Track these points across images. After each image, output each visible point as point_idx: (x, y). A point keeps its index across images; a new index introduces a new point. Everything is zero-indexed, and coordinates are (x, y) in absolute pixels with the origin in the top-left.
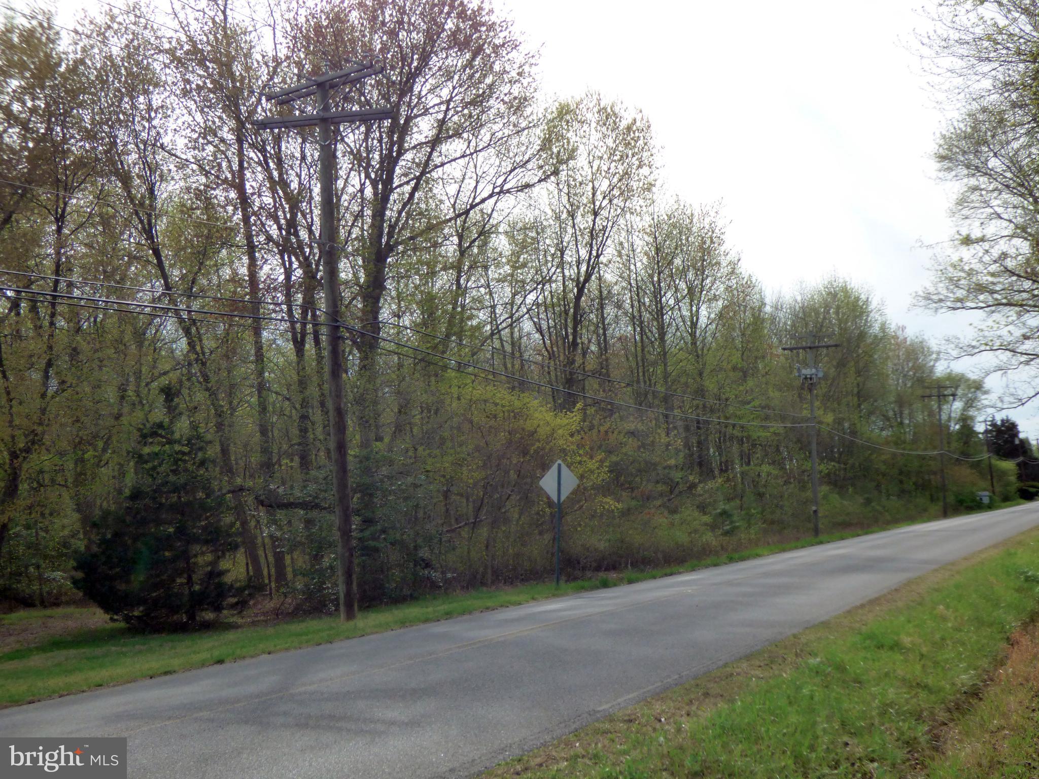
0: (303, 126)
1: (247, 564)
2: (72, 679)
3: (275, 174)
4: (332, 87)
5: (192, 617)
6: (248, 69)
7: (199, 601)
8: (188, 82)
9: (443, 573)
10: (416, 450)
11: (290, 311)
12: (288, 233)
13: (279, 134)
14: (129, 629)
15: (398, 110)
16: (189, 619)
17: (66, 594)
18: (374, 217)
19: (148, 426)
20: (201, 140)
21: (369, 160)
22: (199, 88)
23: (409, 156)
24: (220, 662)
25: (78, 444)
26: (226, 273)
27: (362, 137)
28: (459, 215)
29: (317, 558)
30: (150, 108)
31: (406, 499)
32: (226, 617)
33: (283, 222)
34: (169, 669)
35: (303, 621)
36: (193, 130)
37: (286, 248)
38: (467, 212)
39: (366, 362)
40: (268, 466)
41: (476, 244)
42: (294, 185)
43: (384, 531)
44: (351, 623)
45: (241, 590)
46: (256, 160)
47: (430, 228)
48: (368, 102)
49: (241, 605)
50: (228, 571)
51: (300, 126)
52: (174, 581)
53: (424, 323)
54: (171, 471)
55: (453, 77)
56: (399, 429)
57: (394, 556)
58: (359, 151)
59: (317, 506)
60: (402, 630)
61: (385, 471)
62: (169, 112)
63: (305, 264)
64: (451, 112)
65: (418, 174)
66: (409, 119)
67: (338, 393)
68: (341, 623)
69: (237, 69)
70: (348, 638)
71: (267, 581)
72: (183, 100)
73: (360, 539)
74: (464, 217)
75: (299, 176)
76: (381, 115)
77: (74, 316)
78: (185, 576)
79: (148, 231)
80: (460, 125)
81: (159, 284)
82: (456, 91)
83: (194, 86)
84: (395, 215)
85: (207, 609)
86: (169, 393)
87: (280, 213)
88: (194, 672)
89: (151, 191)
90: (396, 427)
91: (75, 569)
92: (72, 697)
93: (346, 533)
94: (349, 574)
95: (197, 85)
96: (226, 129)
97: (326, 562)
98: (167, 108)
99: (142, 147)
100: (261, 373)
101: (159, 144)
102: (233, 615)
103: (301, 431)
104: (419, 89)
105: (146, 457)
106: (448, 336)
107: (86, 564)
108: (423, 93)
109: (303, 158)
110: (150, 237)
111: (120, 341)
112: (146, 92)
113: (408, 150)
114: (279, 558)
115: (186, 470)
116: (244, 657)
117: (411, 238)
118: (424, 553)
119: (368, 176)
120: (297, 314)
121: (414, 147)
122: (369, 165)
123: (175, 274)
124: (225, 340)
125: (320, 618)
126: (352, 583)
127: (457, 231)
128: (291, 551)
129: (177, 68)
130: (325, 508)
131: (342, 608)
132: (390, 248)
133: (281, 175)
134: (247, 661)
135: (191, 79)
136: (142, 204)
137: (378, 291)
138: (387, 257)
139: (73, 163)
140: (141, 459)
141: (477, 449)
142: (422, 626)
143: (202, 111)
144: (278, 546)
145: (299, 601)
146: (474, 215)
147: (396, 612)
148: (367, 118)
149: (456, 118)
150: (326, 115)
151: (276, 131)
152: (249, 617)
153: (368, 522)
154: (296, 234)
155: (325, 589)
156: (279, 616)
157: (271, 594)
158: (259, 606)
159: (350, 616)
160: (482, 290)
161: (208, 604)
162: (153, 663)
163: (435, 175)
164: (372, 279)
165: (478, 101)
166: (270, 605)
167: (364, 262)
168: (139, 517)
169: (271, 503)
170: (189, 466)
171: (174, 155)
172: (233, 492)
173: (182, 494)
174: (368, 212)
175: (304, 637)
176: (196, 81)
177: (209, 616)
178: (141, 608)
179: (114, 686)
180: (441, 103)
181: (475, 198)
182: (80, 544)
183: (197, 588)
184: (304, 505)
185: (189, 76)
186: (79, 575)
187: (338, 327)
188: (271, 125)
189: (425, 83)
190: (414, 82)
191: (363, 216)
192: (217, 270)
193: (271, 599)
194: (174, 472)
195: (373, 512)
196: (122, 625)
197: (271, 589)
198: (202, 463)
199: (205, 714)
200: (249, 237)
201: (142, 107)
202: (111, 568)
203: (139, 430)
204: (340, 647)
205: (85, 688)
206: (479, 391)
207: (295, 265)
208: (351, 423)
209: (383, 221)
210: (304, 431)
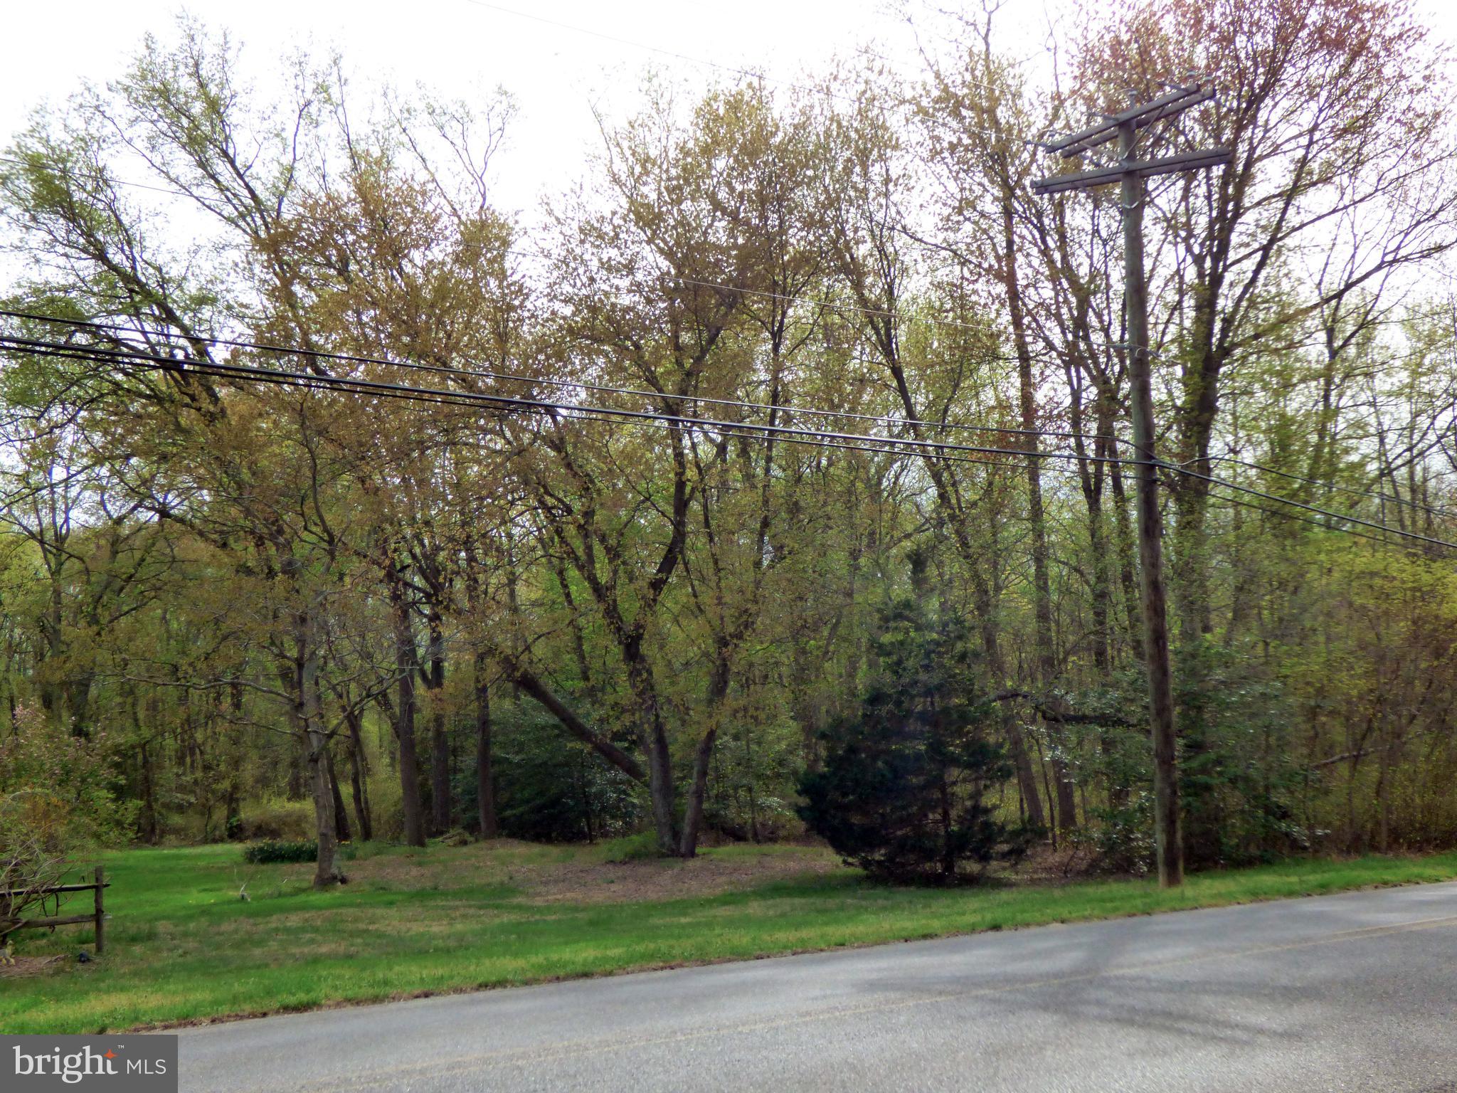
0: (1095, 186)
1: (1021, 800)
2: (805, 933)
3: (1057, 256)
4: (1140, 125)
5: (949, 867)
6: (1018, 113)
7: (958, 846)
8: (938, 139)
9: (1311, 827)
10: (1267, 644)
11: (1080, 446)
12: (1076, 336)
13: (1061, 199)
14: (868, 877)
15: (1235, 150)
16: (945, 869)
17: (783, 826)
18: (1198, 308)
19: (891, 605)
20: (955, 218)
21: (1188, 226)
22: (953, 148)
23: (1249, 217)
24: (996, 927)
25: (800, 630)
26: (988, 397)
27: (1179, 194)
28: (1328, 301)
29: (1119, 796)
30: (887, 180)
31: (1253, 716)
32: (995, 871)
33: (1069, 323)
34: (930, 931)
35: (1102, 883)
36: (945, 204)
37: (1073, 359)
38: (1339, 295)
39: (1190, 518)
40: (1051, 664)
41: (1353, 341)
42: (1084, 271)
43: (1219, 762)
44: (1175, 891)
45: (1016, 834)
46: (1030, 238)
47: (1284, 319)
48: (1189, 144)
49: (1016, 855)
50: (995, 807)
51: (1091, 185)
52: (926, 816)
53: (1275, 459)
54: (922, 666)
55: (1318, 95)
56: (1239, 614)
57: (1234, 799)
58: (1175, 215)
59: (1120, 722)
60: (1254, 905)
61: (1219, 674)
62: (912, 183)
63: (1100, 379)
64: (1315, 148)
65: (1265, 242)
66: (1249, 164)
67: (1153, 561)
68: (1159, 888)
69: (1002, 114)
70: (1174, 910)
71: (1048, 825)
72: (930, 164)
73: (1184, 771)
74: (1334, 303)
75: (1091, 257)
76: (1208, 161)
77: (793, 461)
78: (940, 810)
79: (886, 345)
80: (1330, 164)
81: (899, 416)
82: (1323, 115)
83: (945, 145)
84: (1230, 304)
85: (969, 858)
86: (918, 561)
87: (1064, 310)
88: (961, 939)
89: (890, 291)
90: (1235, 612)
91: (799, 793)
92: (807, 956)
93: (1166, 761)
94: (1170, 820)
95: (950, 143)
96: (988, 198)
97: (1133, 801)
98: (910, 177)
99: (877, 232)
100: (1039, 535)
101: (899, 227)
102: (1004, 869)
103: (1097, 614)
104: (1265, 118)
105: (889, 648)
106: (1311, 478)
107: (812, 787)
108: (1272, 124)
109: (1096, 232)
110: (888, 353)
111: (850, 491)
112: (882, 158)
113: (1248, 209)
114: (1065, 793)
115: (942, 666)
116: (1027, 925)
117: (1256, 337)
118: (1281, 798)
119: (1189, 249)
120: (1091, 449)
121: (1259, 203)
122: (1191, 234)
123: (920, 401)
124: (989, 490)
125: (1128, 881)
126: (1175, 832)
127: (1325, 322)
128: (1083, 783)
129: (923, 122)
130: (1133, 726)
131: (1161, 869)
132: (1225, 352)
133: (1064, 258)
134: (1034, 930)
135: (942, 135)
136: (878, 308)
137: (1207, 415)
138: (1220, 365)
139: (793, 259)
140: (882, 650)
141: (1363, 646)
142: (1285, 901)
143: (956, 179)
144: (1066, 776)
145: (1094, 855)
146: (1351, 299)
147: (1243, 880)
148: (1188, 166)
149: (1323, 155)
150: (1133, 166)
151: (1057, 196)
152: (1027, 872)
153: (1195, 747)
154: (1086, 338)
155: (1132, 840)
156: (1070, 874)
157: (1054, 842)
158: (1039, 860)
159: (1173, 880)
160: (1364, 410)
161: (971, 851)
162: (905, 922)
163: (1290, 242)
164: (1197, 398)
165: (1359, 127)
166: (1055, 858)
167: (1184, 374)
168: (880, 727)
169: (1055, 718)
170: (946, 661)
171: (921, 240)
172: (1002, 698)
173: (937, 699)
174: (1189, 302)
175: (1109, 905)
176: (948, 137)
177: (972, 867)
178: (883, 851)
179: (859, 947)
180: (1301, 135)
181: (1351, 273)
182: (799, 762)
183: (955, 828)
184: (1102, 720)
185: (940, 131)
186: (803, 801)
187: (1153, 467)
188: (1050, 188)
189: (1274, 106)
190: (1258, 109)
191: (1181, 309)
192: (977, 394)
193: (1055, 850)
194: (927, 668)
195: (1203, 733)
196: (860, 871)
197: (1054, 836)
198: (962, 657)
199: (986, 992)
200: (1021, 346)
201: (876, 178)
202: (845, 795)
203: (879, 611)
204: (1162, 921)
205: (823, 946)
206: (1364, 560)
207: (1086, 382)
208: (1171, 605)
209: (1213, 313)
210: (1100, 615)
